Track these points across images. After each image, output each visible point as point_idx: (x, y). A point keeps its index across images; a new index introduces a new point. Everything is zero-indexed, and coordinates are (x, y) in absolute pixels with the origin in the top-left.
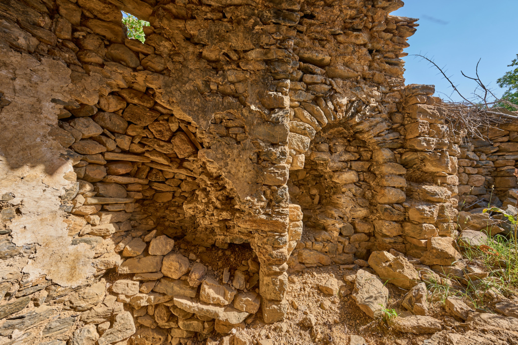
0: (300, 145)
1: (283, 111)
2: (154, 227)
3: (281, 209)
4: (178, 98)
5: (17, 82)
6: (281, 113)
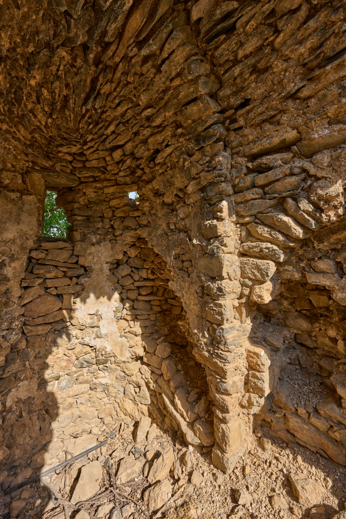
0: (257, 273)
1: (219, 240)
2: (168, 333)
3: (220, 351)
4: (156, 242)
5: (95, 259)
6: (217, 243)
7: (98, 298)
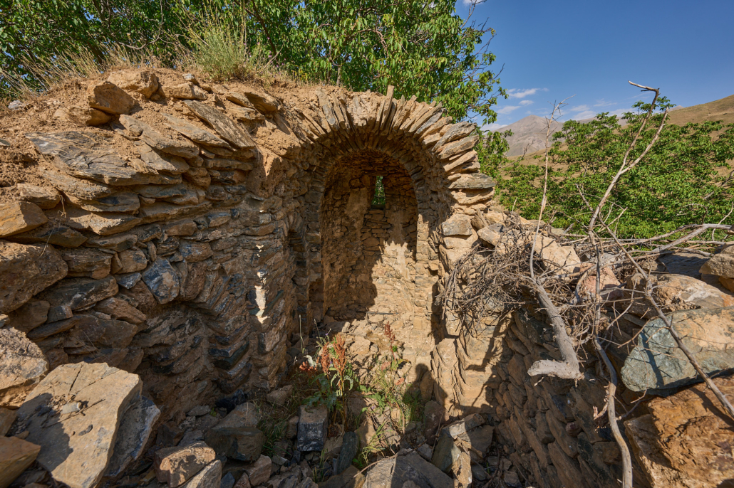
5: (395, 220)
7: (396, 244)
